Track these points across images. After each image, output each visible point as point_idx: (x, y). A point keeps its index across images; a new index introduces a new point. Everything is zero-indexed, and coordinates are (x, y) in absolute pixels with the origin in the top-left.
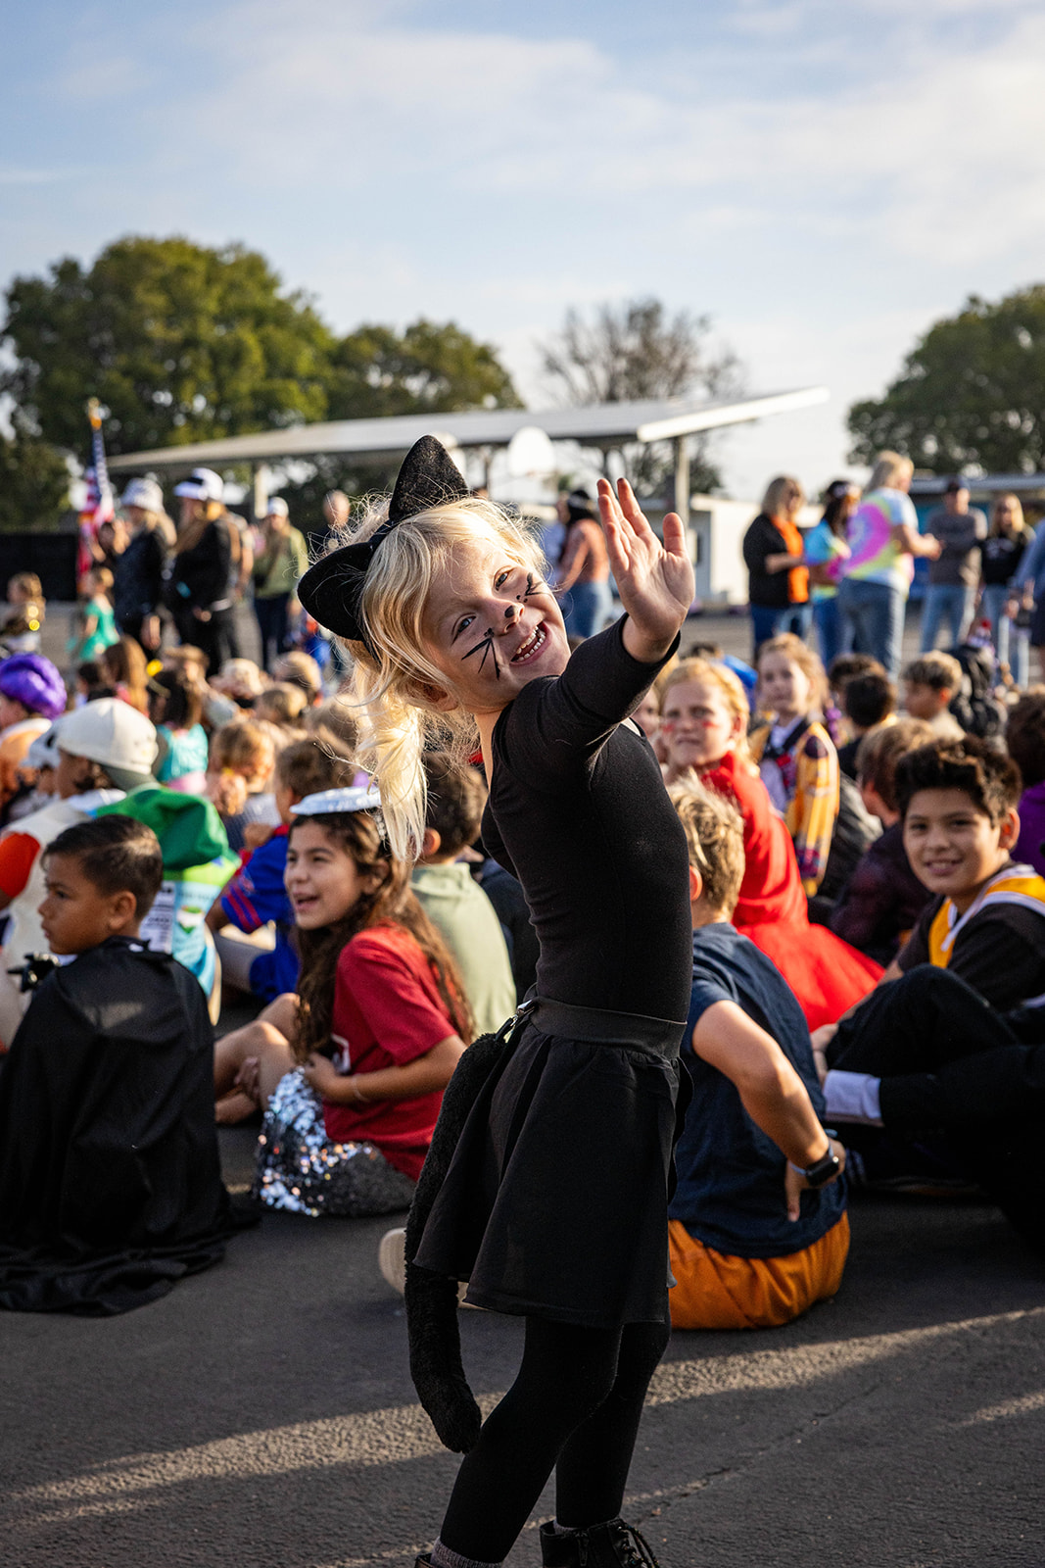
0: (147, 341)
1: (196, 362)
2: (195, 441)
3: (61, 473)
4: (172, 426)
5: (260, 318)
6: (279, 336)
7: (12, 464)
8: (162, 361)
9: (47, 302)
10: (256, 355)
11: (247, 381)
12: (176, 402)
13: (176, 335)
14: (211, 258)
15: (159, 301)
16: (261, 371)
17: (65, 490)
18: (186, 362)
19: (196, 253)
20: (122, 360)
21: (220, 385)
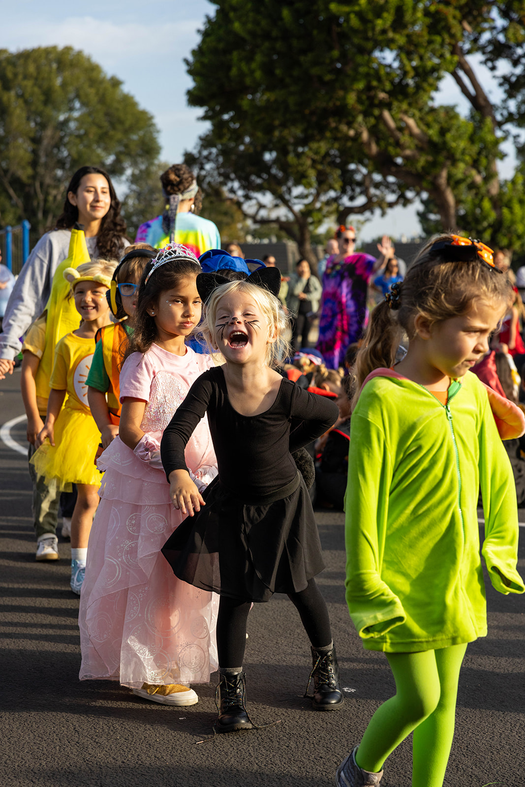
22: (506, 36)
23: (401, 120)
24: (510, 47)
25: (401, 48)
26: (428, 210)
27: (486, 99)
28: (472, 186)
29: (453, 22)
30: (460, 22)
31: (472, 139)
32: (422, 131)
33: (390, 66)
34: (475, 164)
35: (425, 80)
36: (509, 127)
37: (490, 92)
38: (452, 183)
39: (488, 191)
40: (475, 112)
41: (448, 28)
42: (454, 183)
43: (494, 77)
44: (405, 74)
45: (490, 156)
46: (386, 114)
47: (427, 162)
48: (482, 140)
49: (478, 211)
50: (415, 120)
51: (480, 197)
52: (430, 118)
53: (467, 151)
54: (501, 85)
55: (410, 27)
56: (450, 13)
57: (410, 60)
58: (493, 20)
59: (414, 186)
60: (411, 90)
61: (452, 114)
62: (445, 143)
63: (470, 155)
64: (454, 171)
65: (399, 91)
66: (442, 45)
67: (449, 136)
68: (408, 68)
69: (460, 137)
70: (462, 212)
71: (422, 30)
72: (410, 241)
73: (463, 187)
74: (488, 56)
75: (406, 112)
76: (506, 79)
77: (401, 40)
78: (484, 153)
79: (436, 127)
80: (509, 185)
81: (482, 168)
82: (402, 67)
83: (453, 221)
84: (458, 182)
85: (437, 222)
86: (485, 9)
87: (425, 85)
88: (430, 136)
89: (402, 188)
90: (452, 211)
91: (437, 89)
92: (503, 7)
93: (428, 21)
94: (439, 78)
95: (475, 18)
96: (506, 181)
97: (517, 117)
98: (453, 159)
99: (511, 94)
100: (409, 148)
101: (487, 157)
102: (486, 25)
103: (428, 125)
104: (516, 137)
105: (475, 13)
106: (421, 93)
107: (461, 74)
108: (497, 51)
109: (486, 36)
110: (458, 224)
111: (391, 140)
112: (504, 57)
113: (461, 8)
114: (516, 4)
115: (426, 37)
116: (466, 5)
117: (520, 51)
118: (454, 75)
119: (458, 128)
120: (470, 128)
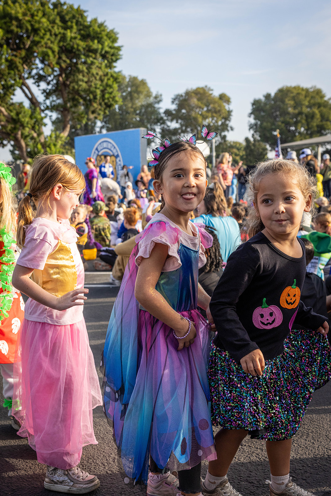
0: (288, 113)
1: (302, 118)
2: (301, 140)
3: (266, 149)
4: (295, 136)
5: (319, 105)
6: (324, 110)
7: (253, 147)
8: (292, 119)
9: (262, 105)
10: (318, 116)
11: (315, 123)
12: (296, 129)
13: (296, 111)
14: (307, 90)
15: (292, 103)
16: (319, 120)
17: (266, 154)
18: (299, 119)
19: (303, 89)
20: (282, 119)
21: (308, 125)
22: (44, 71)
24: (45, 77)
26: (15, 149)
27: (36, 99)
28: (32, 138)
29: (19, 64)
30: (22, 65)
31: (31, 117)
32: (9, 114)
34: (33, 128)
35: (8, 90)
36: (47, 112)
37: (38, 96)
38: (23, 137)
39: (40, 141)
40: (32, 105)
41: (17, 67)
42: (25, 137)
43: (39, 90)
45: (40, 125)
47: (11, 127)
48: (36, 118)
49: (36, 150)
50: (5, 109)
51: (36, 143)
52: (11, 108)
53: (29, 123)
54: (42, 93)
56: (18, 60)
58: (37, 64)
59: (7, 138)
61: (21, 106)
62: (19, 119)
63: (31, 125)
64: (24, 131)
66: (15, 75)
67: (20, 116)
69: (25, 116)
70: (29, 150)
71: (5, 68)
73: (28, 139)
74: (36, 80)
76: (44, 91)
78: (37, 123)
79: (15, 112)
80: (49, 138)
81: (36, 130)
83: (25, 154)
84: (26, 137)
85: (19, 154)
86: (33, 59)
87: (8, 93)
88: (12, 116)
89: (1, 139)
90: (24, 149)
91: (14, 95)
92: (41, 58)
93: (7, 64)
94: (14, 90)
95: (29, 63)
96: (47, 136)
97: (50, 107)
98: (23, 126)
99: (47, 97)
100: (3, 121)
101: (38, 125)
102: (34, 67)
103: (11, 111)
104: (51, 116)
105: (29, 61)
106: (6, 96)
107: (24, 88)
108: (40, 78)
109: (34, 72)
110: (27, 155)
112: (43, 81)
113: (22, 59)
114: (46, 58)
115: (7, 71)
116: (25, 57)
117: (50, 79)
118: (21, 88)
119: (25, 112)
120: (30, 113)
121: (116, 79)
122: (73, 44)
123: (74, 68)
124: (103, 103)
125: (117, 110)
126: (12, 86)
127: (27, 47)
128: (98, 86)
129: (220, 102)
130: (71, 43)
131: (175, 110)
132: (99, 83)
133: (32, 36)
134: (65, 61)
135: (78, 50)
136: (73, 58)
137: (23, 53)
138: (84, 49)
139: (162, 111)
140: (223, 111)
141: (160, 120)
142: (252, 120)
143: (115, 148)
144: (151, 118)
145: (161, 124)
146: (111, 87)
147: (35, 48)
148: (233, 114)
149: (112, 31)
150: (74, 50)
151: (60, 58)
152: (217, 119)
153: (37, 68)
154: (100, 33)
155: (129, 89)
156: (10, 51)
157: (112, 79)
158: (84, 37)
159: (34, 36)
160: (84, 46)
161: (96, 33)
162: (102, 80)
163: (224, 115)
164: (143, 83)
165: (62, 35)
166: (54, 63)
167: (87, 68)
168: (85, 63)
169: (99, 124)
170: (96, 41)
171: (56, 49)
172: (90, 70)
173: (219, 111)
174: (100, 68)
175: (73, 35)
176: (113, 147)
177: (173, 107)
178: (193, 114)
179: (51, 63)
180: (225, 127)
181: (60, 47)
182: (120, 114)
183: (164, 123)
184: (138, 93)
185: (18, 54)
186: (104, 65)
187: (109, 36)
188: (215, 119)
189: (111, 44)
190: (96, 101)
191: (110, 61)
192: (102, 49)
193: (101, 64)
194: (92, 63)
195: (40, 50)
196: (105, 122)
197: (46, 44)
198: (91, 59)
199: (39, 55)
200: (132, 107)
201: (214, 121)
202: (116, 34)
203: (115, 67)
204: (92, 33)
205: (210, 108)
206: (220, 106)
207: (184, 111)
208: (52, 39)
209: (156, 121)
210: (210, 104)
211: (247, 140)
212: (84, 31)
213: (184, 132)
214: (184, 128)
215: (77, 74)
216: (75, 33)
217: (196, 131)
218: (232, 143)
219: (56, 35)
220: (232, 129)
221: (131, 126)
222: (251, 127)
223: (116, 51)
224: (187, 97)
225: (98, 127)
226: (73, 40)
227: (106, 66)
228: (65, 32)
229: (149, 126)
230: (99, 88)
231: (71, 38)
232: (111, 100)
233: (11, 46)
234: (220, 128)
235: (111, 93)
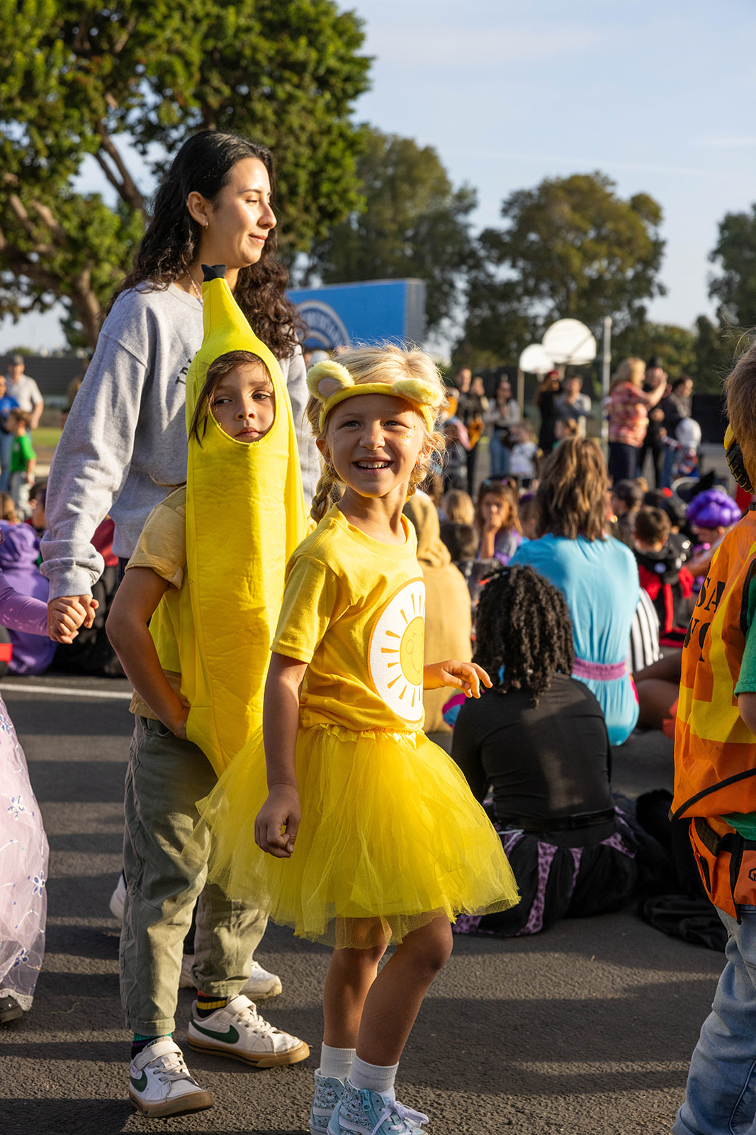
22: (158, 116)
23: (33, 208)
24: (163, 129)
25: (31, 122)
26: (73, 318)
27: (135, 189)
29: (93, 94)
30: (103, 96)
31: (119, 236)
32: (60, 224)
33: (18, 142)
34: (123, 265)
35: (61, 160)
37: (141, 180)
38: (96, 286)
40: (123, 203)
41: (87, 102)
42: (99, 288)
43: (146, 163)
44: (37, 153)
46: (16, 201)
47: (65, 260)
48: (131, 237)
50: (51, 210)
52: (67, 208)
53: (113, 250)
54: (154, 173)
55: (42, 96)
56: (91, 84)
57: (43, 137)
58: (143, 96)
59: (51, 289)
60: (44, 173)
61: (96, 204)
62: (86, 239)
63: (117, 255)
64: (98, 273)
65: (30, 174)
66: (82, 121)
67: (90, 231)
68: (40, 145)
69: (103, 232)
71: (57, 102)
72: (51, 354)
73: (108, 293)
74: (139, 137)
75: (39, 199)
76: (159, 167)
77: (31, 112)
79: (75, 221)
82: (32, 145)
84: (102, 287)
85: (83, 332)
86: (132, 82)
87: (61, 169)
88: (68, 231)
89: (36, 291)
90: (97, 321)
91: (77, 173)
92: (154, 80)
93: (64, 90)
94: (78, 161)
95: (121, 91)
98: (96, 259)
100: (43, 242)
102: (134, 101)
103: (65, 216)
105: (120, 85)
106: (56, 177)
107: (106, 157)
108: (149, 132)
109: (135, 114)
111: (22, 233)
112: (157, 140)
113: (104, 79)
114: (168, 79)
115: (61, 110)
116: (110, 75)
117: (175, 134)
118: (98, 157)
119: (102, 221)
120: (116, 222)
121: (351, 144)
122: (243, 45)
123: (241, 111)
124: (314, 208)
125: (355, 226)
126: (73, 150)
127: (119, 47)
128: (303, 160)
129: (634, 216)
130: (237, 44)
131: (509, 232)
132: (305, 151)
133: (132, 21)
134: (217, 91)
135: (256, 63)
136: (239, 82)
137: (107, 64)
138: (270, 59)
139: (474, 233)
140: (641, 242)
141: (468, 260)
142: (718, 271)
143: (336, 328)
144: (444, 252)
145: (471, 268)
146: (337, 163)
147: (139, 53)
148: (667, 250)
149: (348, 16)
150: (244, 63)
151: (204, 81)
152: (624, 261)
153: (143, 105)
154: (317, 21)
155: (390, 171)
156: (72, 58)
157: (341, 144)
158: (273, 29)
159: (137, 20)
160: (272, 53)
161: (305, 18)
162: (313, 146)
163: (642, 253)
164: (429, 156)
165: (213, 21)
166: (188, 92)
167: (276, 113)
168: (270, 97)
169: (303, 261)
170: (303, 41)
171: (195, 56)
172: (285, 117)
173: (630, 241)
174: (311, 112)
175: (243, 21)
176: (333, 327)
177: (504, 224)
178: (558, 247)
179: (181, 93)
180: (644, 285)
181: (208, 54)
182: (361, 238)
183: (477, 264)
184: (413, 181)
185: (93, 67)
186: (321, 104)
187: (340, 27)
188: (619, 261)
189: (342, 51)
190: (294, 199)
191: (340, 94)
192: (319, 62)
193: (314, 101)
194: (291, 99)
195: (154, 57)
196: (321, 257)
197: (169, 42)
198: (288, 87)
199: (150, 71)
200: (393, 220)
201: (614, 268)
202: (358, 23)
203: (351, 111)
204: (294, 19)
205: (604, 231)
206: (632, 227)
207: (533, 237)
208: (188, 31)
209: (456, 259)
210: (604, 221)
211: (702, 322)
212: (274, 12)
213: (534, 293)
214: (531, 283)
215: (249, 126)
216: (250, 16)
217: (563, 292)
218: (661, 330)
219: (197, 20)
220: (663, 291)
221: (390, 270)
222: (716, 288)
223: (356, 69)
224: (543, 201)
225: (299, 269)
226: (243, 36)
227: (328, 109)
228: (223, 13)
229: (437, 272)
230: (304, 167)
231: (239, 30)
232: (335, 198)
233: (77, 45)
234: (630, 287)
235: (336, 181)
